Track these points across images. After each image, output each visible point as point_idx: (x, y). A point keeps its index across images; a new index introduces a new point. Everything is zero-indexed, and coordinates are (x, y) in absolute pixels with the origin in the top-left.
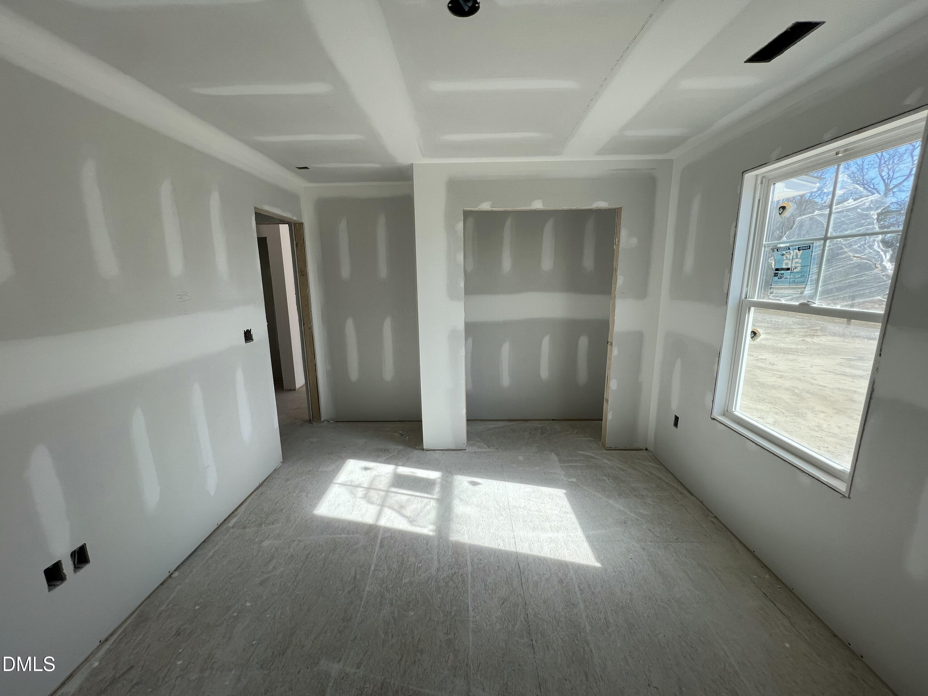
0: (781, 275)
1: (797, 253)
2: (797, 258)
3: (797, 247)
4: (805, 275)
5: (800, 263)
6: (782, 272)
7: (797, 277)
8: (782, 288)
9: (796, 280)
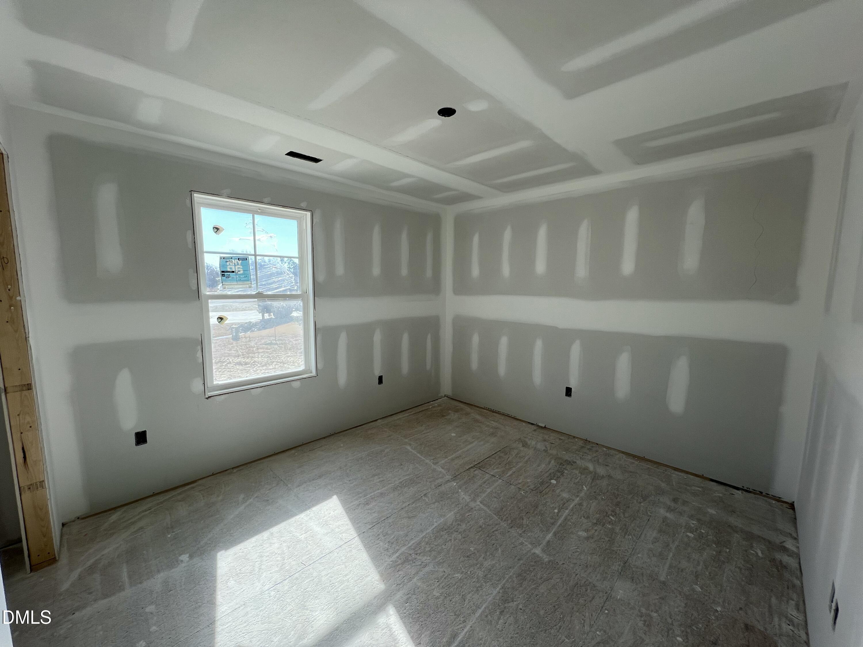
0: (228, 276)
1: (237, 262)
2: (238, 265)
3: (237, 258)
4: (248, 276)
5: (241, 268)
6: (228, 273)
7: (242, 277)
8: (231, 284)
9: (242, 279)
